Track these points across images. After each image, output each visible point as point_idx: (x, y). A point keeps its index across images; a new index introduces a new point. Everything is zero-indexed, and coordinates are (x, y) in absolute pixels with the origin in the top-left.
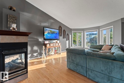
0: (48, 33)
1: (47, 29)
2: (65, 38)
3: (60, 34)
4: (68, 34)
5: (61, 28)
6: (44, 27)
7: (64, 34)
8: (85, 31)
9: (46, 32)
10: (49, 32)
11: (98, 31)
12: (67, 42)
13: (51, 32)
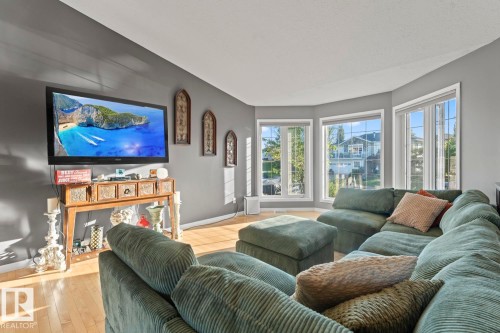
0: (81, 125)
1: (73, 101)
2: (214, 152)
3: (181, 132)
4: (231, 135)
5: (188, 100)
6: (50, 91)
7: (208, 130)
8: (321, 120)
9: (69, 115)
10: (89, 119)
11: (383, 115)
12: (229, 173)
13: (105, 117)
